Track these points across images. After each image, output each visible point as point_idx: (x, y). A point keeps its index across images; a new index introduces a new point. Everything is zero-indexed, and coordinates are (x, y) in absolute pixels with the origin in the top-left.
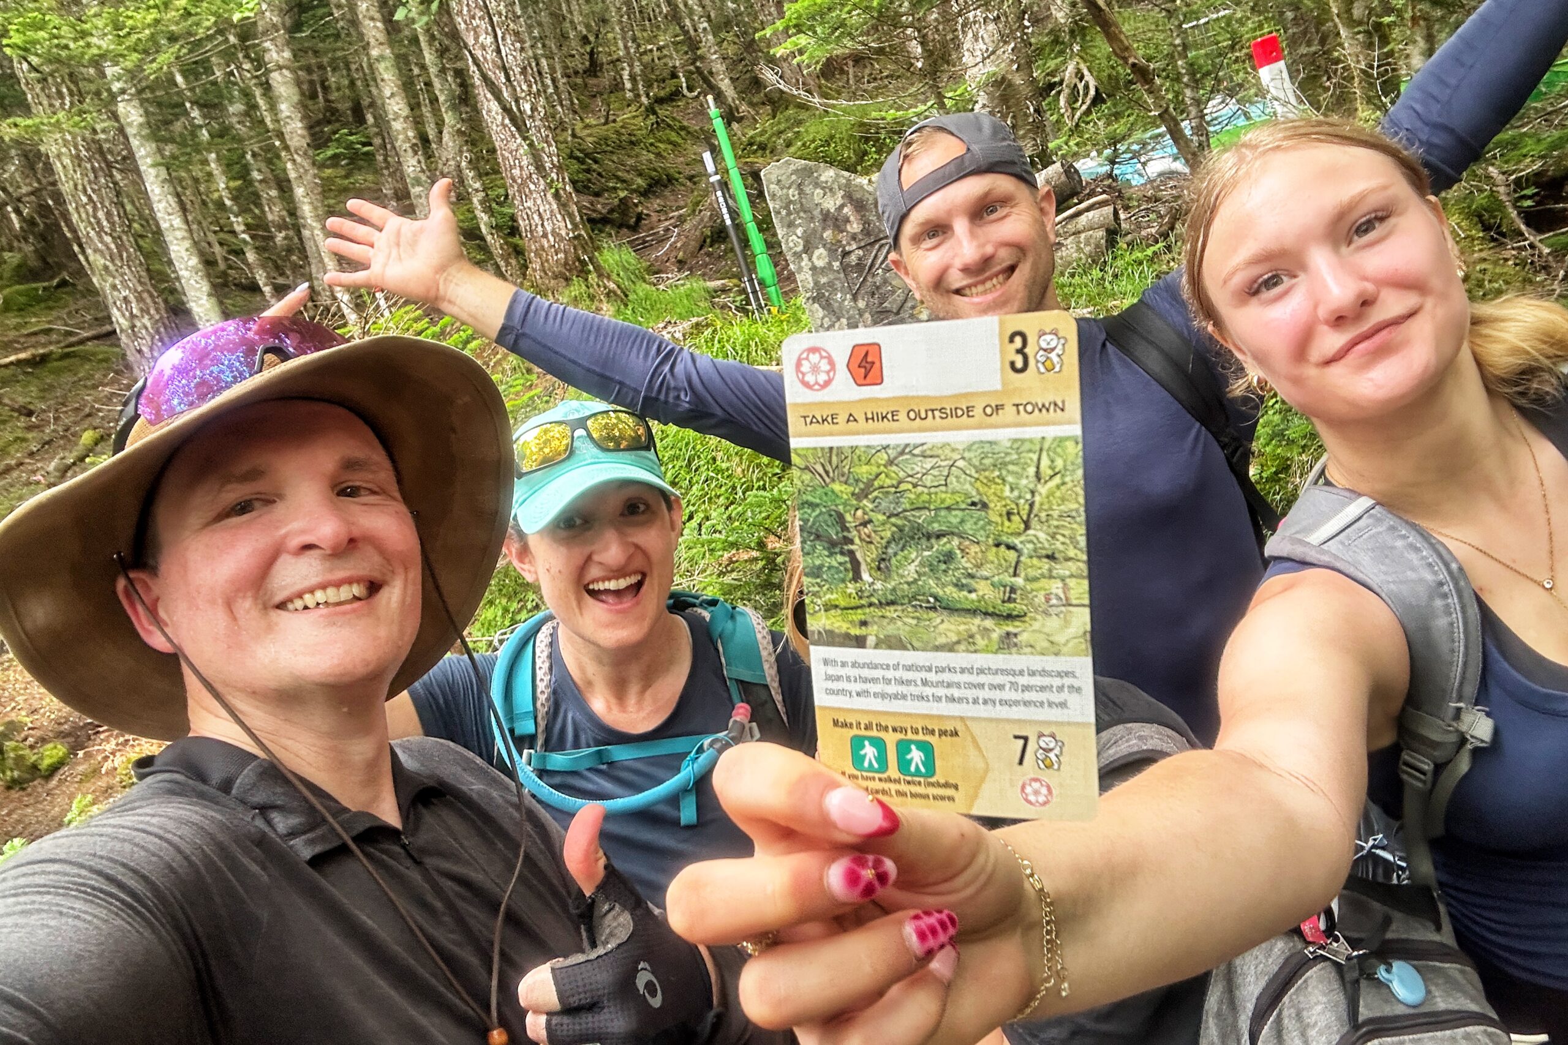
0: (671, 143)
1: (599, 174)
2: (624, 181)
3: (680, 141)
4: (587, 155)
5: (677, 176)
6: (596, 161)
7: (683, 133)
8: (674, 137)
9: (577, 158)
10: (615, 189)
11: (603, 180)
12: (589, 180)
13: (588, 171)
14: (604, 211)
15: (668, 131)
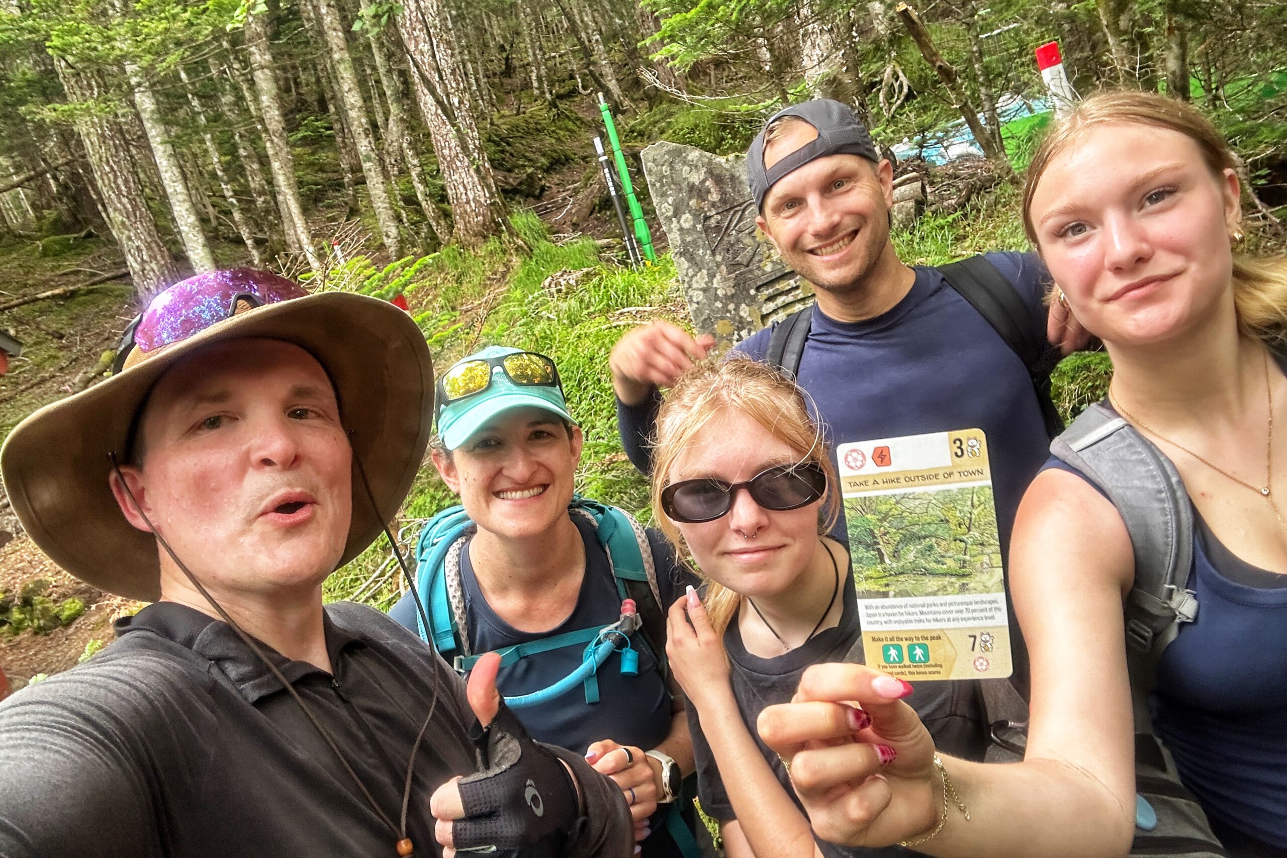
0: (569, 130)
1: (512, 155)
2: (530, 160)
3: (575, 128)
4: (502, 139)
5: (573, 156)
6: (509, 144)
7: (578, 123)
8: (570, 125)
9: (494, 142)
10: (524, 166)
11: (514, 159)
12: (503, 159)
13: (503, 152)
14: (515, 184)
15: (566, 121)
